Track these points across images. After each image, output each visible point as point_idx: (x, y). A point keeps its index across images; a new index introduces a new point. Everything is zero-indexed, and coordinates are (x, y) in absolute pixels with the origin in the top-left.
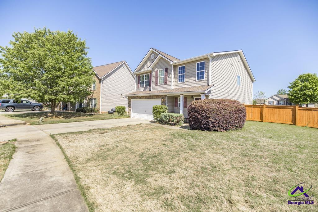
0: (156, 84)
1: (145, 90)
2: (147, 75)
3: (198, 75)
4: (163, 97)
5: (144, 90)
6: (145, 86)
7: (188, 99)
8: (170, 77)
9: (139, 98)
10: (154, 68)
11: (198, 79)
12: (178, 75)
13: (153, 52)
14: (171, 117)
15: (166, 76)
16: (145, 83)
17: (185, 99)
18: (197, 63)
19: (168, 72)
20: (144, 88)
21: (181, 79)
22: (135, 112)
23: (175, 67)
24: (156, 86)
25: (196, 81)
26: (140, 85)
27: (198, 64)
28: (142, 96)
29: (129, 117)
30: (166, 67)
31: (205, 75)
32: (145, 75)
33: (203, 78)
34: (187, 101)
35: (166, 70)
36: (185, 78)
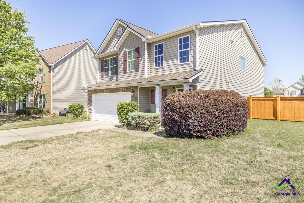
0: (125, 72)
1: (111, 79)
2: (113, 58)
3: (181, 55)
4: (133, 89)
6: (112, 75)
7: (168, 92)
8: (142, 60)
10: (121, 49)
11: (181, 62)
12: (155, 56)
13: (120, 25)
14: (141, 118)
15: (137, 58)
16: (111, 70)
17: (164, 91)
18: (179, 38)
19: (140, 53)
20: (110, 77)
21: (159, 62)
22: (97, 112)
23: (149, 45)
24: (124, 74)
25: (179, 65)
26: (104, 73)
27: (180, 40)
29: (90, 119)
30: (137, 46)
31: (191, 55)
32: (110, 58)
33: (188, 61)
34: (168, 94)
35: (138, 50)
36: (163, 61)
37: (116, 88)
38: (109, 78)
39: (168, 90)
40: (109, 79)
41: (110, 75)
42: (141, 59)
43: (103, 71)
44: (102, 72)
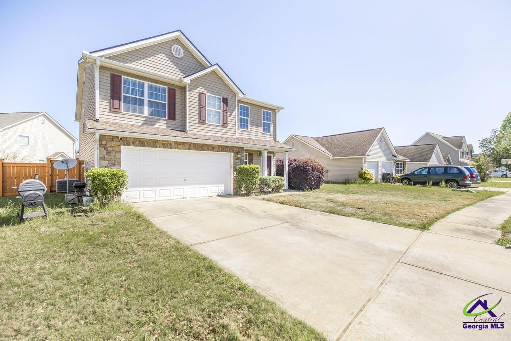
0: (202, 120)
1: (148, 122)
5: (143, 124)
6: (151, 114)
7: (253, 156)
8: (232, 116)
9: (163, 144)
11: (264, 131)
12: (239, 116)
15: (224, 111)
16: (149, 107)
17: (251, 156)
18: (263, 110)
19: (228, 106)
20: (145, 117)
21: (243, 124)
25: (263, 133)
26: (122, 104)
27: (265, 112)
28: (176, 143)
31: (272, 128)
32: (146, 84)
33: (270, 132)
34: (253, 159)
35: (225, 101)
36: (249, 125)
37: (206, 145)
38: (144, 119)
39: (253, 155)
40: (142, 122)
41: (146, 114)
42: (230, 115)
43: (120, 100)
44: (116, 102)
